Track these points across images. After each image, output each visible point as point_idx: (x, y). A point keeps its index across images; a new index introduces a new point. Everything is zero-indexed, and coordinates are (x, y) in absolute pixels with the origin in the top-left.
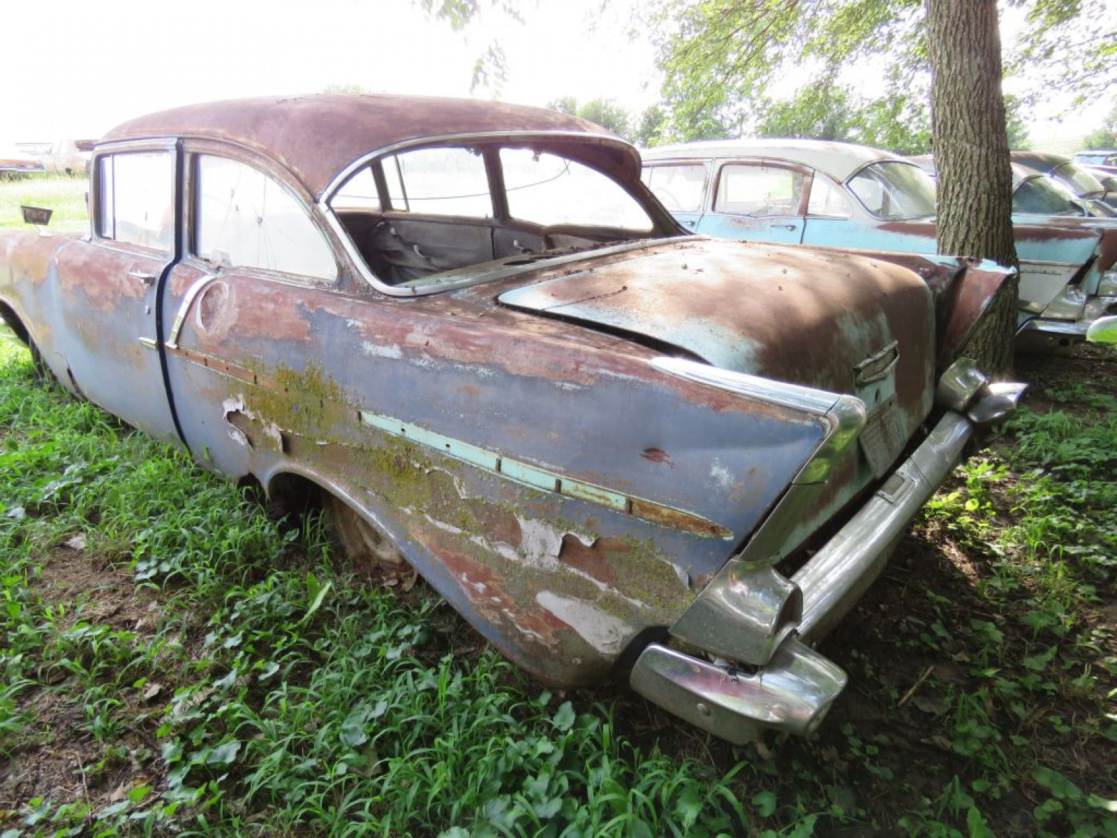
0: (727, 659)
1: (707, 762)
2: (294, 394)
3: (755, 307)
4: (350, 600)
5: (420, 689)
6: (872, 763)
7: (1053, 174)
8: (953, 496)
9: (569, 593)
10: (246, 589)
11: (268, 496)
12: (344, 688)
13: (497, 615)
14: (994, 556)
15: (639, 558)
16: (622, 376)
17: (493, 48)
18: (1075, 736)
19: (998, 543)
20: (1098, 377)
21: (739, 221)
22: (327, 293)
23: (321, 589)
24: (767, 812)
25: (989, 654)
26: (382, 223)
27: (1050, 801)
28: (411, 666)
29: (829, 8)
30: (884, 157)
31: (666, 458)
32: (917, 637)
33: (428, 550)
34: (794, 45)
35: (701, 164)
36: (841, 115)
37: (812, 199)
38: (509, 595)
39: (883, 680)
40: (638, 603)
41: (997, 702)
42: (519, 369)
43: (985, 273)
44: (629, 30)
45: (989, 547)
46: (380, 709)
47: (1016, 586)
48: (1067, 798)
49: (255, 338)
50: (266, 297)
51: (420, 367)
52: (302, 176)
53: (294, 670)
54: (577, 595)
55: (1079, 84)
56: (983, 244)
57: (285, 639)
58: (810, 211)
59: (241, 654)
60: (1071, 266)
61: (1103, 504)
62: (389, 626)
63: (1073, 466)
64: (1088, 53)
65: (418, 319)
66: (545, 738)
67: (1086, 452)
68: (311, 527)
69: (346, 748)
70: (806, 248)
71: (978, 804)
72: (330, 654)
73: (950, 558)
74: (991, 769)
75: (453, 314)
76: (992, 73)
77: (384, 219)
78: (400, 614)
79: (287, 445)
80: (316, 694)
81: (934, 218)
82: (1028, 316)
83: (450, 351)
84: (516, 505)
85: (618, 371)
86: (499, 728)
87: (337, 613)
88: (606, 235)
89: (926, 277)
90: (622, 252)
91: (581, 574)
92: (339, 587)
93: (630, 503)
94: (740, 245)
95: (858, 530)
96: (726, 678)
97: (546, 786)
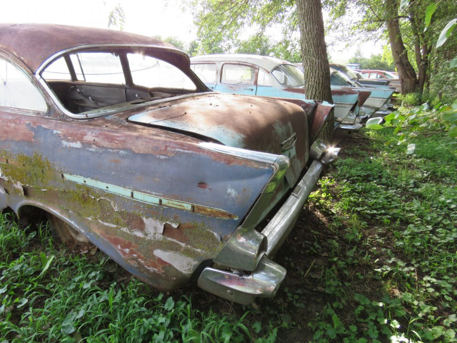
0: (238, 270)
1: (232, 313)
2: (28, 167)
3: (241, 120)
4: (64, 262)
5: (101, 301)
6: (296, 302)
7: (341, 71)
8: (317, 192)
9: (169, 249)
10: (9, 263)
11: (18, 218)
12: (62, 306)
13: (136, 262)
14: (333, 214)
15: (198, 231)
16: (186, 151)
17: (118, 8)
18: (365, 279)
19: (334, 209)
20: (361, 145)
21: (231, 87)
22: (43, 118)
23: (49, 259)
24: (258, 331)
25: (334, 252)
26: (73, 87)
27: (360, 306)
28: (96, 291)
29: (261, 5)
30: (284, 63)
31: (208, 186)
32: (309, 249)
33: (101, 236)
34: (248, 18)
35: (214, 64)
36: (267, 47)
37: (258, 80)
38: (141, 253)
39: (298, 268)
40: (199, 250)
41: (339, 270)
42: (139, 150)
43: (324, 106)
44: (182, 7)
45: (331, 211)
46: (81, 314)
47: (341, 225)
48: (365, 304)
49: (5, 141)
50: (10, 121)
51: (92, 151)
52: (26, 62)
53: (36, 300)
54: (172, 250)
55: (347, 39)
56: (321, 96)
57: (30, 286)
58: (258, 84)
59: (7, 296)
60: (351, 104)
61: (366, 191)
62: (84, 273)
63: (356, 177)
64: (349, 29)
65: (89, 129)
66: (161, 315)
67: (360, 172)
68: (42, 230)
69: (64, 335)
70: (258, 97)
71: (336, 312)
72: (55, 290)
73: (318, 216)
74: (339, 297)
75: (107, 126)
76: (321, 31)
77: (74, 85)
78: (89, 267)
79: (26, 192)
80: (48, 311)
81: (304, 86)
82: (338, 123)
83: (106, 144)
84: (142, 212)
85: (184, 149)
86: (140, 314)
87: (58, 270)
88: (176, 92)
89: (304, 108)
90: (184, 98)
91: (173, 240)
92: (59, 257)
93: (193, 207)
94: (233, 96)
95: (285, 209)
96: (239, 278)
97: (163, 337)
